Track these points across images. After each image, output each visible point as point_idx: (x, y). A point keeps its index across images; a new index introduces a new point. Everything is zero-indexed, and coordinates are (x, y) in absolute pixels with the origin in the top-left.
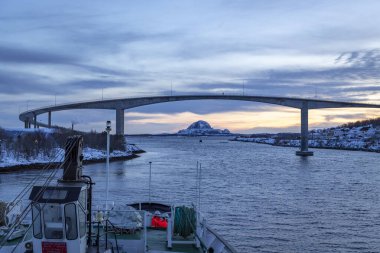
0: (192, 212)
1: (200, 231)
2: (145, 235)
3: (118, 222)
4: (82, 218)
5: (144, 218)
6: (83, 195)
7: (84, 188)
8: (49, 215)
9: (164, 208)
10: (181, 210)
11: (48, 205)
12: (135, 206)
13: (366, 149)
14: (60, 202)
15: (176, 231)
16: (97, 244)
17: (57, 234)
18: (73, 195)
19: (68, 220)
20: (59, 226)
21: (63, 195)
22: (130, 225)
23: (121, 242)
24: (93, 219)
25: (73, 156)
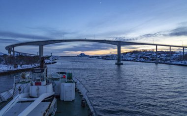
0: (72, 74)
1: (73, 78)
2: (60, 79)
3: (54, 77)
4: (45, 76)
5: (60, 76)
6: (45, 72)
7: (45, 69)
8: (37, 76)
9: (65, 73)
10: (69, 74)
11: (36, 74)
12: (58, 73)
13: (134, 61)
14: (39, 73)
15: (68, 78)
16: (49, 82)
17: (39, 80)
18: (43, 71)
19: (41, 77)
20: (39, 78)
21: (40, 71)
22: (57, 78)
23: (54, 81)
24: (48, 76)
25: (42, 61)
